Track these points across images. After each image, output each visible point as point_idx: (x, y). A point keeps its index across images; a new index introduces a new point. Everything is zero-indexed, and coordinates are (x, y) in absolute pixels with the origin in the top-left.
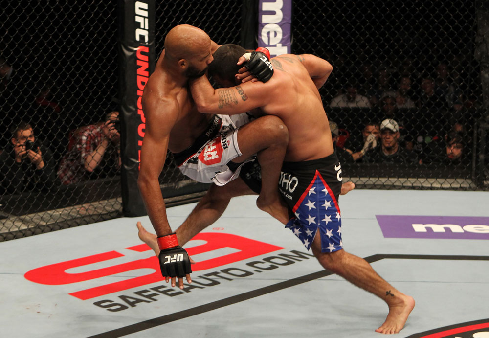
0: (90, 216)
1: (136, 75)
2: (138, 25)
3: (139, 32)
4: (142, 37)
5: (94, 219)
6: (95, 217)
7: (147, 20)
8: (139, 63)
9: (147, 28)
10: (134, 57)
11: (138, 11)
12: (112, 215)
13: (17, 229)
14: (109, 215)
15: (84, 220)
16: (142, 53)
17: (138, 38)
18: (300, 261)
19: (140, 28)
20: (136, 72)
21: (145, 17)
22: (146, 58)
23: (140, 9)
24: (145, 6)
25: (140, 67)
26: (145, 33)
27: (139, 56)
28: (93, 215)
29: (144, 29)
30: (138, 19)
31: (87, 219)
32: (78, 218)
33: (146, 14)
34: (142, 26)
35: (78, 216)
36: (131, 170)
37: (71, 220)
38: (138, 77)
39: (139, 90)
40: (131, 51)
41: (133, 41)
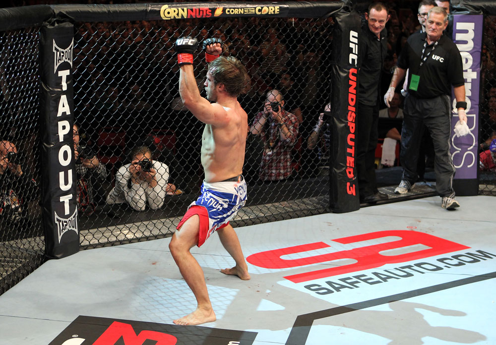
0: (301, 210)
1: (348, 92)
2: (351, 51)
3: (352, 57)
4: (353, 60)
5: (304, 214)
6: (305, 212)
7: (357, 46)
9: (357, 53)
11: (352, 39)
12: (320, 211)
13: (240, 219)
14: (318, 211)
15: (296, 214)
16: (353, 74)
17: (351, 62)
19: (352, 53)
20: (348, 90)
21: (356, 44)
23: (353, 37)
24: (356, 34)
26: (355, 57)
27: (351, 77)
28: (304, 210)
29: (355, 54)
30: (352, 45)
31: (298, 213)
32: (291, 212)
33: (356, 41)
34: (354, 52)
36: (340, 173)
37: (285, 213)
38: (349, 94)
39: (350, 105)
40: (345, 72)
41: (347, 64)
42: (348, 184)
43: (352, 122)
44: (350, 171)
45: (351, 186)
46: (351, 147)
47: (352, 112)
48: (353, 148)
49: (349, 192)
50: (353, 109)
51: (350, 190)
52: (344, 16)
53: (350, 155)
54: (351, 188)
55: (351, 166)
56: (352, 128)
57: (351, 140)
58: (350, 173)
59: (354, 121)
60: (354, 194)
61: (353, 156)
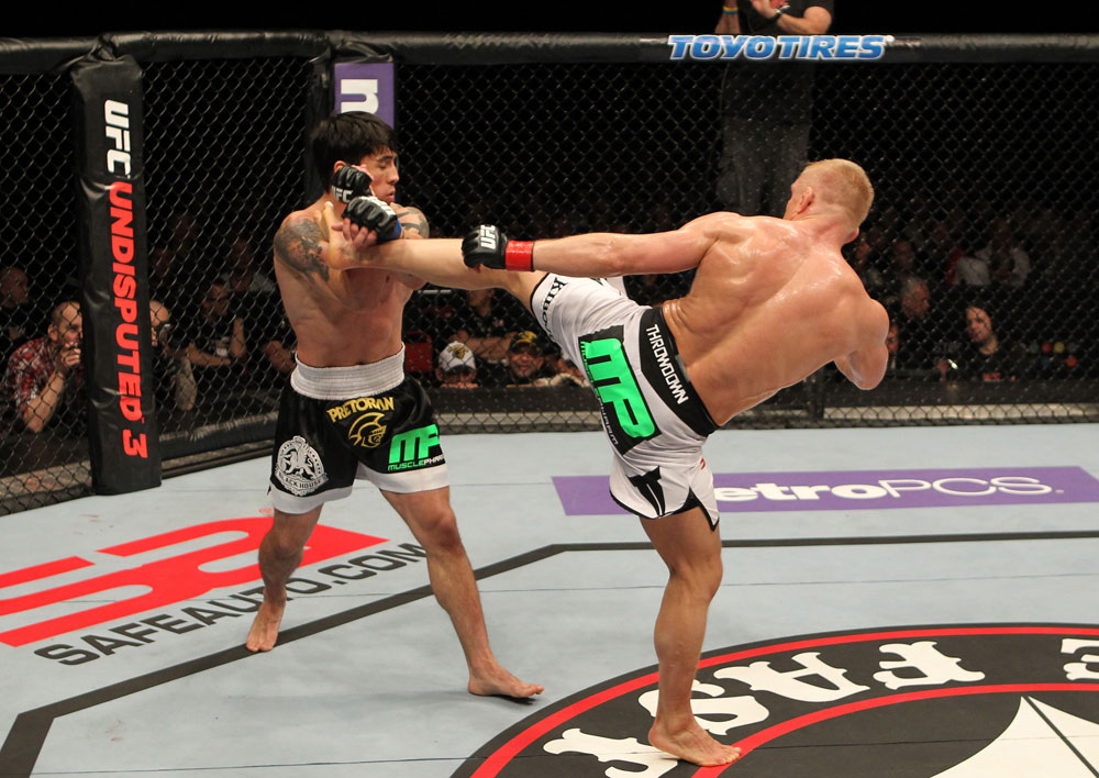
0: (31, 495)
1: (110, 234)
2: (111, 144)
3: (113, 157)
4: (119, 166)
5: (39, 501)
6: (41, 498)
7: (127, 134)
8: (114, 212)
9: (128, 148)
10: (106, 202)
11: (110, 118)
12: (72, 492)
14: (68, 493)
15: (20, 503)
16: (121, 194)
17: (111, 168)
18: (416, 561)
19: (114, 148)
20: (110, 229)
21: (123, 129)
22: (128, 204)
23: (113, 113)
24: (124, 108)
25: (116, 219)
26: (125, 158)
27: (115, 200)
28: (36, 493)
29: (123, 150)
30: (110, 132)
31: (25, 501)
32: (9, 500)
33: (125, 123)
34: (119, 146)
35: (10, 496)
36: (105, 410)
38: (114, 239)
39: (117, 262)
40: (99, 190)
41: (102, 173)
42: (127, 434)
43: (126, 298)
44: (131, 404)
45: (135, 436)
46: (129, 353)
47: (126, 276)
48: (136, 354)
49: (129, 451)
50: (131, 270)
51: (132, 446)
52: (88, 68)
53: (129, 370)
54: (135, 441)
55: (131, 393)
56: (129, 311)
57: (127, 336)
58: (131, 408)
59: (132, 295)
60: (144, 454)
61: (136, 370)
